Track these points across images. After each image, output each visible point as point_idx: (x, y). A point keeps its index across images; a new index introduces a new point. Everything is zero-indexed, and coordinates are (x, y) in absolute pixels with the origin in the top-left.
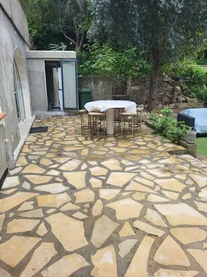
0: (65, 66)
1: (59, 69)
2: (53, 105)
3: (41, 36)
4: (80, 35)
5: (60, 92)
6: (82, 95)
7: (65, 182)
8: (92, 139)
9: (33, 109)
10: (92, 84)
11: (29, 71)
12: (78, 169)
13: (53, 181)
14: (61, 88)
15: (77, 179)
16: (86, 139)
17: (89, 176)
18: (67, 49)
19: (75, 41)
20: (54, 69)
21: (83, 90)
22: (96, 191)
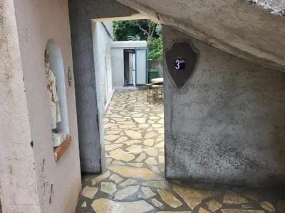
0: (138, 52)
1: (134, 55)
2: (128, 82)
3: (122, 29)
4: (152, 28)
5: (134, 72)
6: (151, 74)
7: (134, 121)
8: (154, 103)
9: (114, 85)
10: (160, 65)
11: (112, 57)
12: (142, 117)
13: (127, 120)
14: (134, 69)
15: (141, 121)
16: (150, 104)
17: (148, 119)
18: (140, 40)
19: (148, 31)
20: (130, 55)
21: (152, 70)
22: (151, 125)
